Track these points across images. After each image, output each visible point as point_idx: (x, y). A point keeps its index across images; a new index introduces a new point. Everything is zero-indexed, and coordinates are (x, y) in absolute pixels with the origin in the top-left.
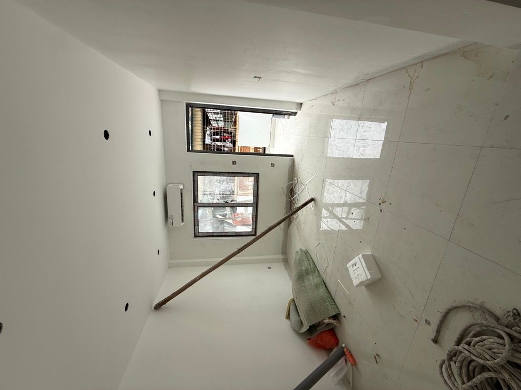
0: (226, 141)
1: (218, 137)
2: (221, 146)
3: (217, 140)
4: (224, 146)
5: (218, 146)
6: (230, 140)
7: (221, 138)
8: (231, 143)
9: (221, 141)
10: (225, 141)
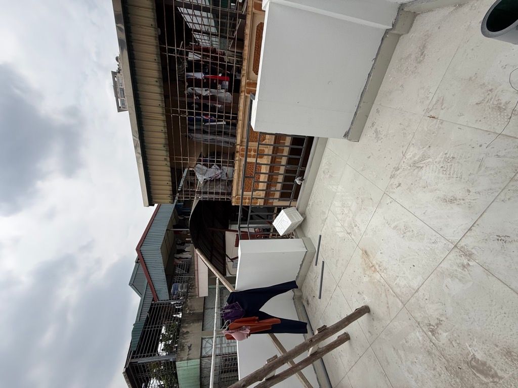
0: (219, 86)
1: (200, 75)
2: (206, 97)
3: (198, 83)
4: (214, 98)
5: (200, 95)
6: (227, 83)
7: (207, 79)
8: (229, 90)
9: (206, 85)
10: (214, 87)
